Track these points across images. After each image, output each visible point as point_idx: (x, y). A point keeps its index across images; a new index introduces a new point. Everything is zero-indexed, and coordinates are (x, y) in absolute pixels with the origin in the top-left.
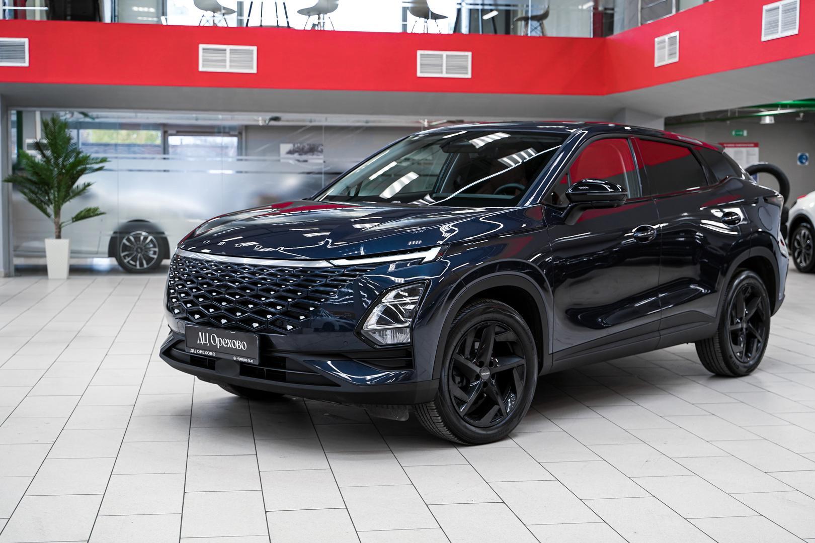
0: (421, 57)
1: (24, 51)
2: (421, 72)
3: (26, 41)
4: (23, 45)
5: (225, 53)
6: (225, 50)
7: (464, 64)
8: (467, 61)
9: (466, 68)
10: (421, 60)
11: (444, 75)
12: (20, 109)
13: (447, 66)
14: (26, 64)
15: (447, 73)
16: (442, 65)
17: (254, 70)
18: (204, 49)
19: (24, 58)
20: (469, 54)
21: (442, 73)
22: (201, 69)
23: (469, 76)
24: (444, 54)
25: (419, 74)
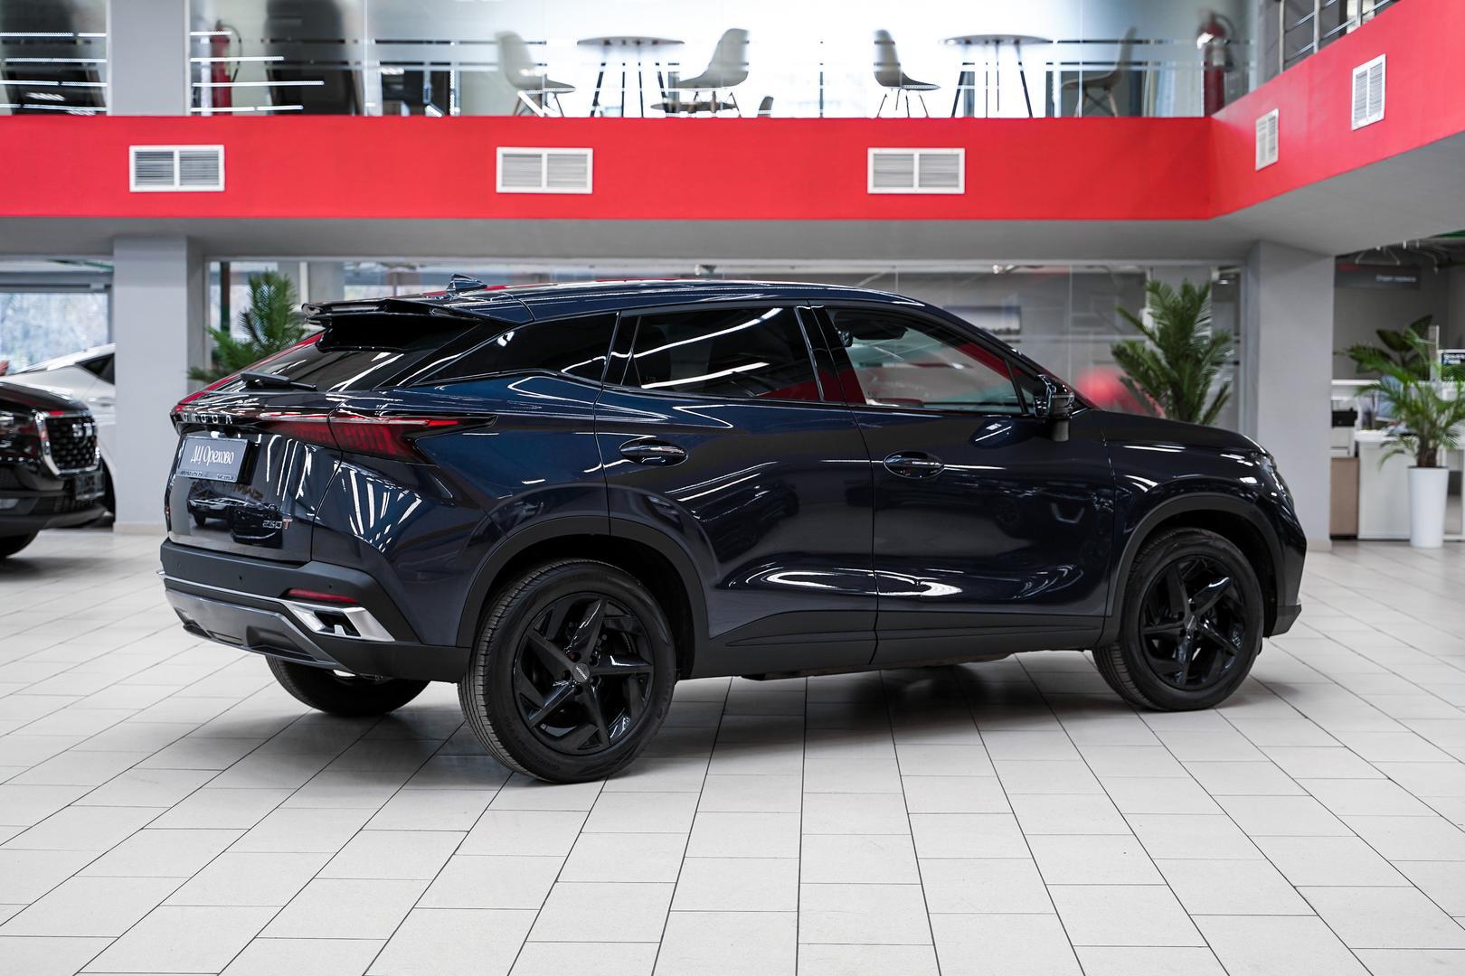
0: (875, 159)
1: (217, 167)
2: (875, 186)
3: (220, 149)
4: (216, 157)
5: (540, 162)
6: (540, 156)
7: (949, 169)
8: (957, 164)
9: (956, 176)
10: (875, 164)
11: (916, 190)
12: (225, 259)
13: (920, 174)
14: (220, 187)
15: (920, 186)
16: (912, 173)
17: (588, 190)
18: (505, 156)
19: (217, 177)
20: (961, 152)
21: (912, 186)
22: (500, 189)
23: (961, 190)
24: (917, 153)
25: (871, 189)
